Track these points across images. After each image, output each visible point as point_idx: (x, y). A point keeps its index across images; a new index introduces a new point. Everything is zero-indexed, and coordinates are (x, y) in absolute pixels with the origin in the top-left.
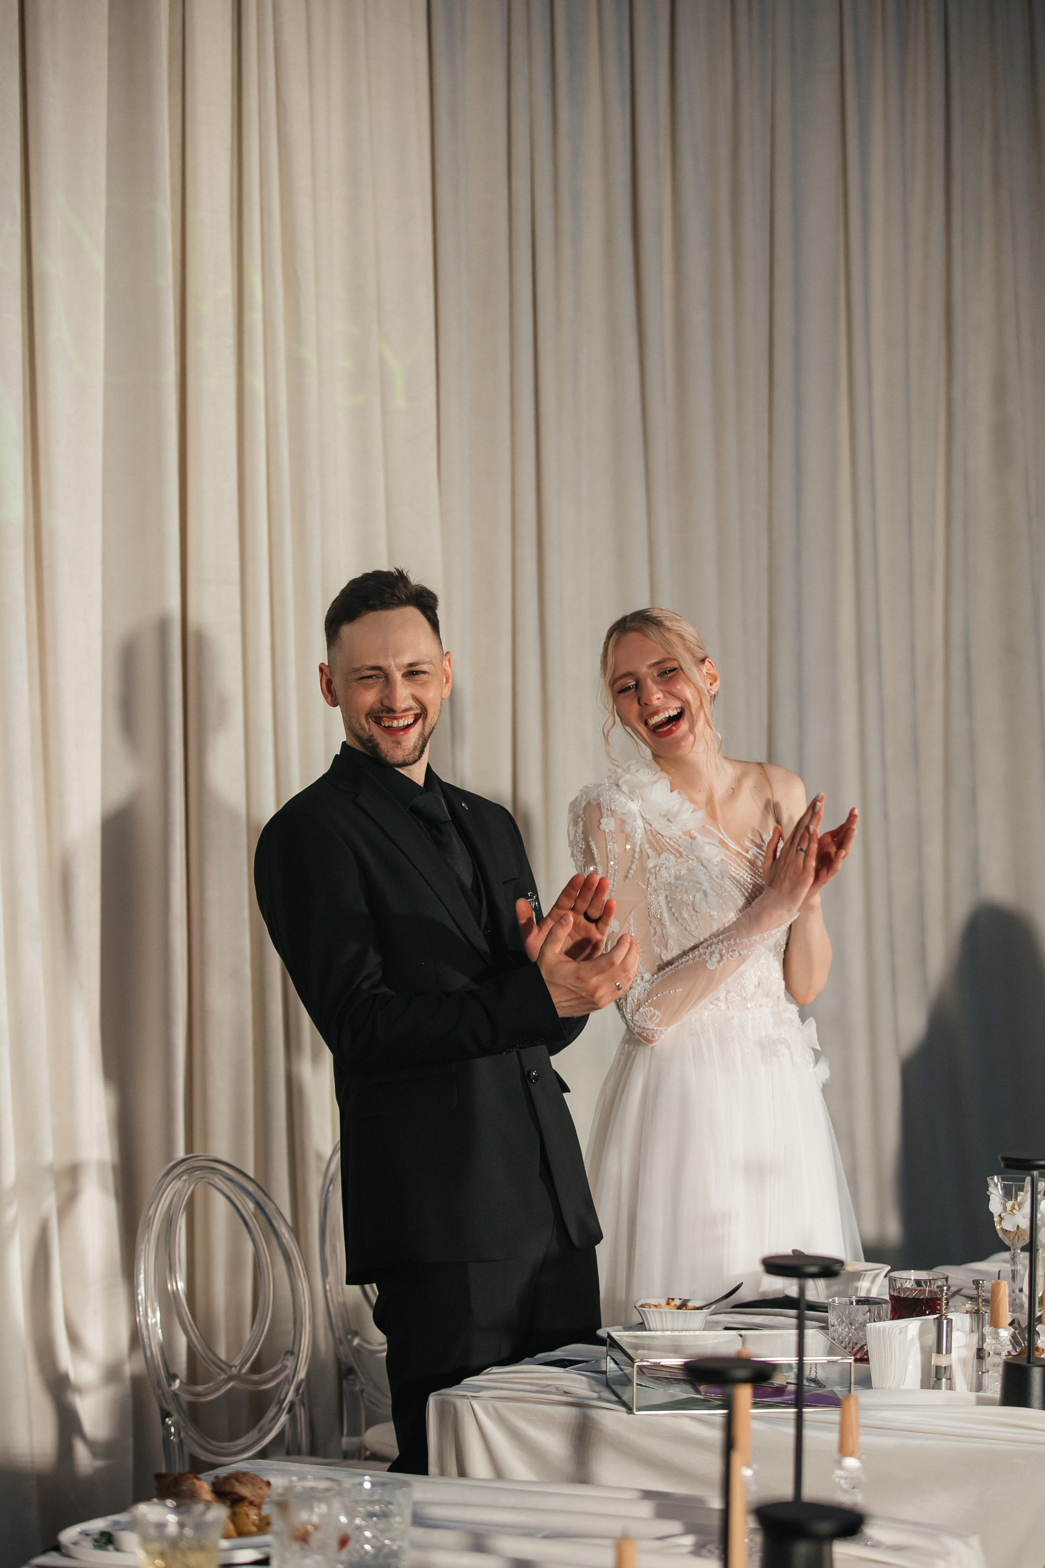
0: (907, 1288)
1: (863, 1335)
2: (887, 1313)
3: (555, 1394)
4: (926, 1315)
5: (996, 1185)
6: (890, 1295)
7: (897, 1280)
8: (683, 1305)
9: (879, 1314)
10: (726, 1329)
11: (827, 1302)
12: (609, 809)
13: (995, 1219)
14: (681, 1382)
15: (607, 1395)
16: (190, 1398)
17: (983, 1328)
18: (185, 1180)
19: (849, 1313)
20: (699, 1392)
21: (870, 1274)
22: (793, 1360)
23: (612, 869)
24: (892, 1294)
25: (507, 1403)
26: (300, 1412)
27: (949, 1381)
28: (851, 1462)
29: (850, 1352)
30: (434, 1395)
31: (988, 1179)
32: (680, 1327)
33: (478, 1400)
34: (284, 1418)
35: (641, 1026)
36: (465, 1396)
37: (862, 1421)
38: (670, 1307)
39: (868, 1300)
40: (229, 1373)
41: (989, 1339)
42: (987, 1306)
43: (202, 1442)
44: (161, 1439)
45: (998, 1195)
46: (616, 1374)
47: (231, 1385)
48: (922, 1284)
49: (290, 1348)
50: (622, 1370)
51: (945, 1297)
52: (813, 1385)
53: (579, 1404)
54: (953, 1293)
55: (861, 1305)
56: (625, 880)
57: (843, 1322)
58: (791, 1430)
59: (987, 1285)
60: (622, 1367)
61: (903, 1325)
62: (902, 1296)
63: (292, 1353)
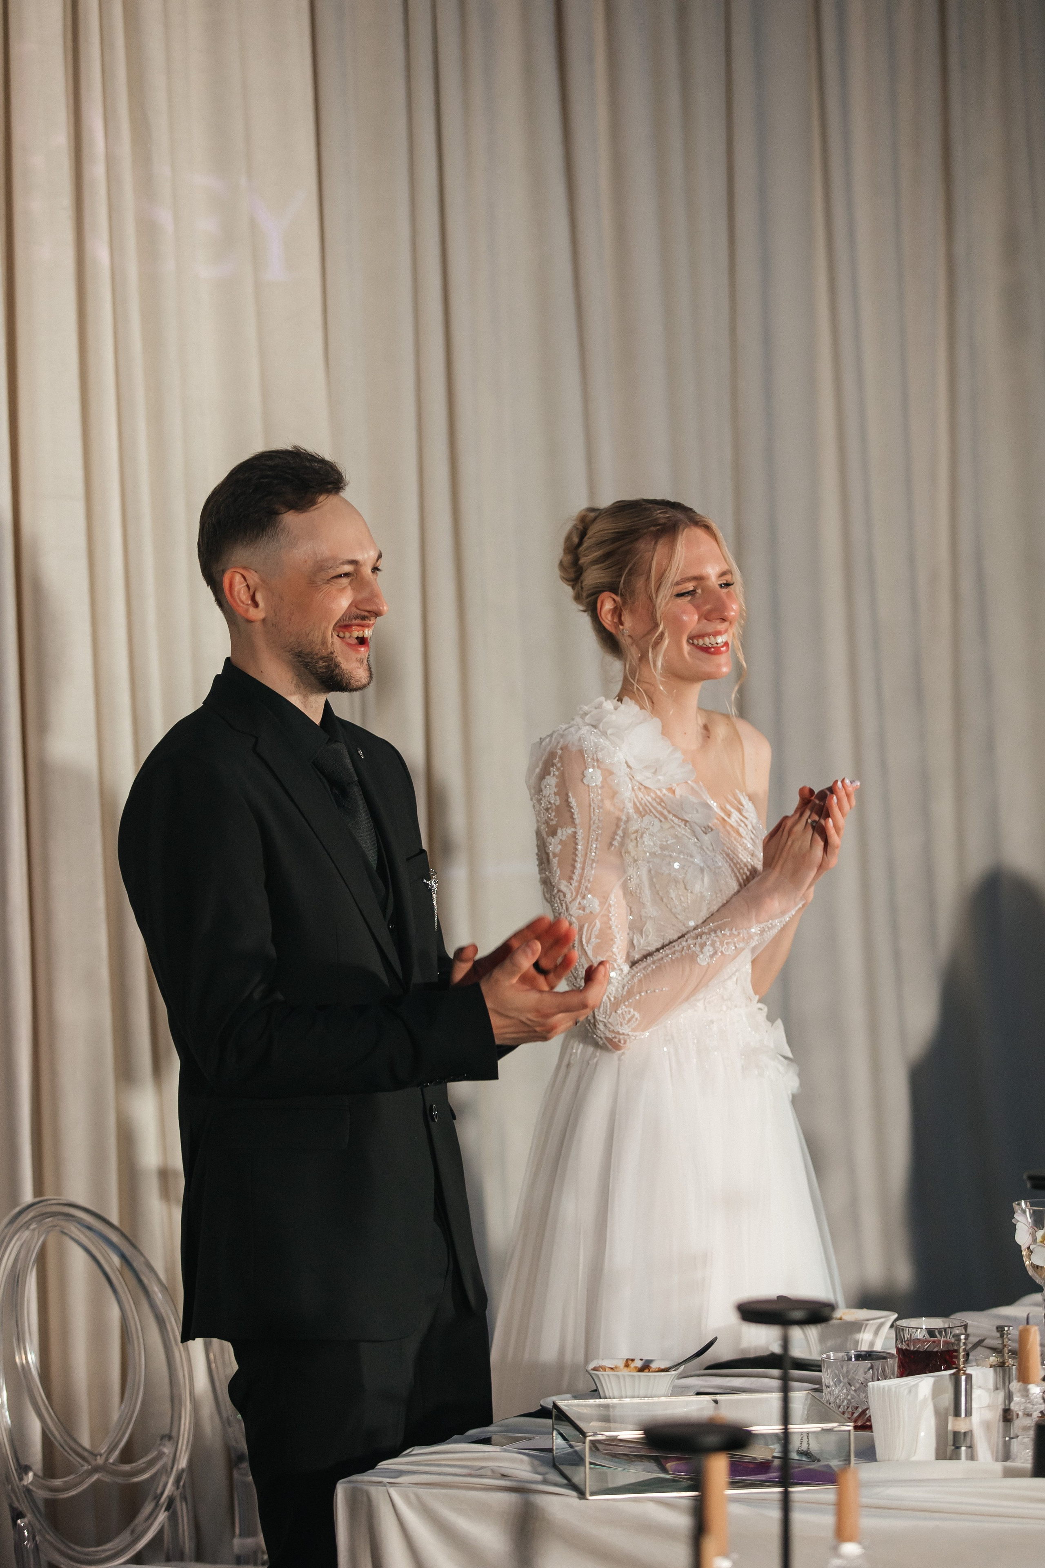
0: (918, 1339)
1: (865, 1397)
2: (894, 1370)
3: (490, 1478)
4: (941, 1370)
5: (1024, 1212)
6: (897, 1348)
7: (906, 1330)
8: (645, 1367)
9: (884, 1371)
10: (698, 1394)
11: (819, 1358)
12: (595, 758)
13: (1024, 1253)
14: (644, 1459)
15: (554, 1477)
16: (48, 1495)
17: (1009, 1383)
18: (34, 1230)
19: (847, 1372)
20: (665, 1471)
21: (872, 1324)
22: (776, 1428)
23: (594, 833)
24: (900, 1347)
25: (431, 1490)
26: (182, 1508)
27: (969, 1450)
28: (850, 1549)
29: (849, 1418)
30: (343, 1483)
31: (1014, 1204)
32: (642, 1393)
33: (396, 1487)
34: (162, 1516)
35: (615, 1031)
36: (380, 1482)
37: (865, 1500)
38: (629, 1369)
39: (870, 1355)
40: (93, 1463)
41: (1017, 1397)
42: (1016, 1358)
43: (62, 1547)
44: (13, 1544)
45: (1026, 1223)
46: (564, 1452)
47: (96, 1477)
48: (936, 1335)
49: (167, 1432)
50: (571, 1446)
51: (964, 1347)
52: (804, 1459)
53: (520, 1489)
54: (975, 1344)
55: (862, 1360)
56: (609, 848)
57: (840, 1382)
58: (776, 1514)
59: (1014, 1332)
60: (573, 1443)
61: (913, 1383)
62: (912, 1349)
63: (170, 1437)
